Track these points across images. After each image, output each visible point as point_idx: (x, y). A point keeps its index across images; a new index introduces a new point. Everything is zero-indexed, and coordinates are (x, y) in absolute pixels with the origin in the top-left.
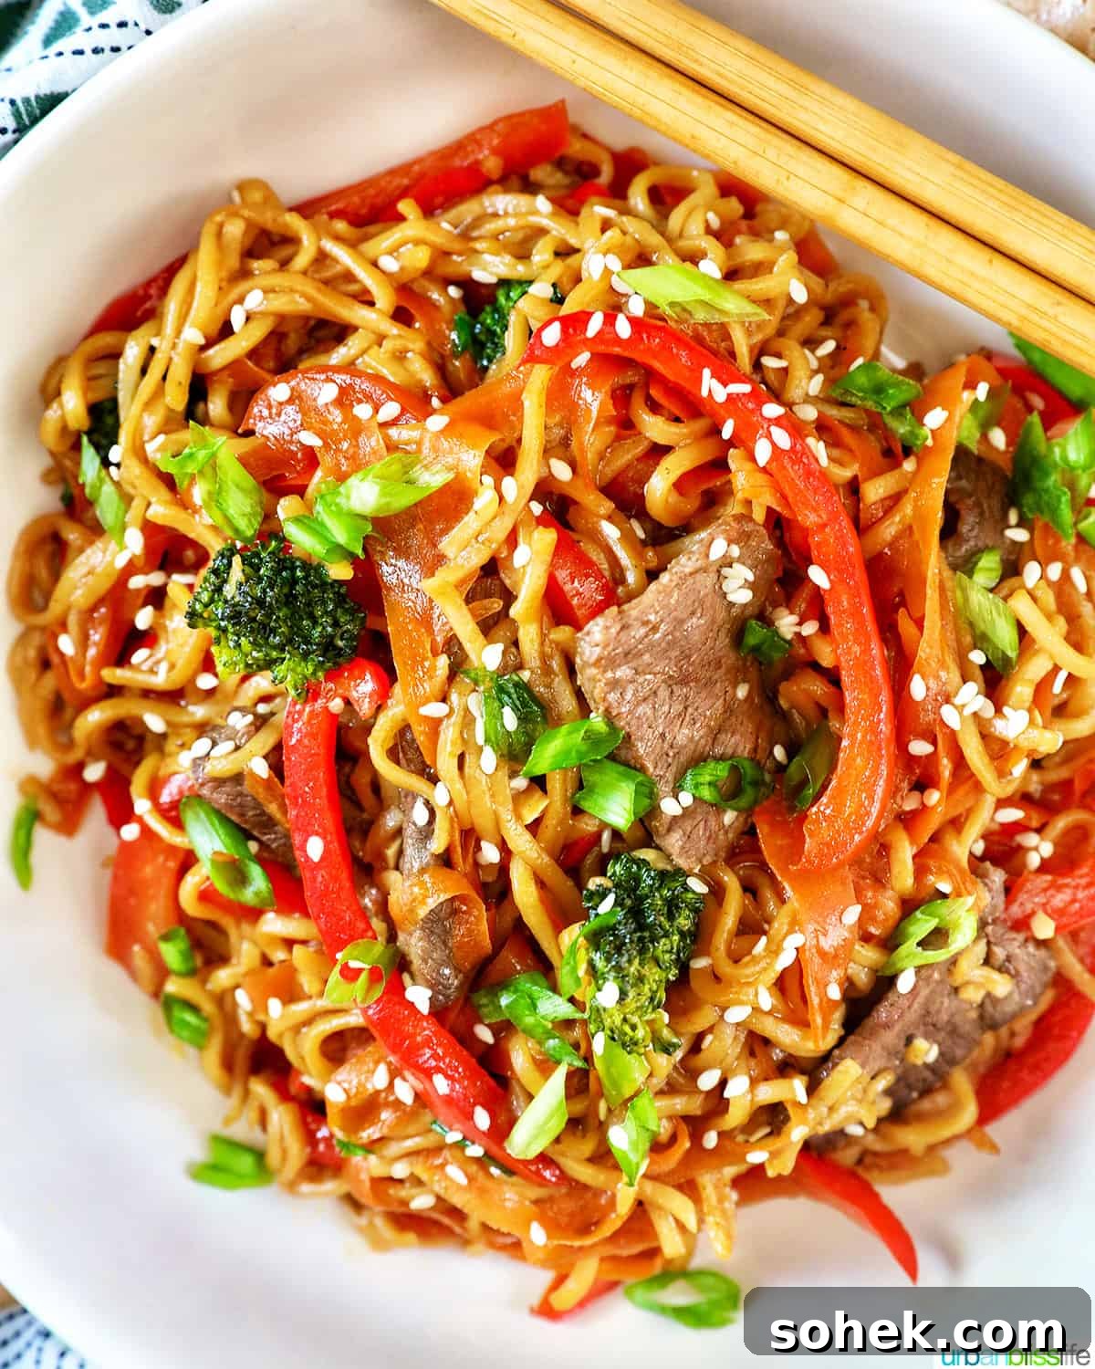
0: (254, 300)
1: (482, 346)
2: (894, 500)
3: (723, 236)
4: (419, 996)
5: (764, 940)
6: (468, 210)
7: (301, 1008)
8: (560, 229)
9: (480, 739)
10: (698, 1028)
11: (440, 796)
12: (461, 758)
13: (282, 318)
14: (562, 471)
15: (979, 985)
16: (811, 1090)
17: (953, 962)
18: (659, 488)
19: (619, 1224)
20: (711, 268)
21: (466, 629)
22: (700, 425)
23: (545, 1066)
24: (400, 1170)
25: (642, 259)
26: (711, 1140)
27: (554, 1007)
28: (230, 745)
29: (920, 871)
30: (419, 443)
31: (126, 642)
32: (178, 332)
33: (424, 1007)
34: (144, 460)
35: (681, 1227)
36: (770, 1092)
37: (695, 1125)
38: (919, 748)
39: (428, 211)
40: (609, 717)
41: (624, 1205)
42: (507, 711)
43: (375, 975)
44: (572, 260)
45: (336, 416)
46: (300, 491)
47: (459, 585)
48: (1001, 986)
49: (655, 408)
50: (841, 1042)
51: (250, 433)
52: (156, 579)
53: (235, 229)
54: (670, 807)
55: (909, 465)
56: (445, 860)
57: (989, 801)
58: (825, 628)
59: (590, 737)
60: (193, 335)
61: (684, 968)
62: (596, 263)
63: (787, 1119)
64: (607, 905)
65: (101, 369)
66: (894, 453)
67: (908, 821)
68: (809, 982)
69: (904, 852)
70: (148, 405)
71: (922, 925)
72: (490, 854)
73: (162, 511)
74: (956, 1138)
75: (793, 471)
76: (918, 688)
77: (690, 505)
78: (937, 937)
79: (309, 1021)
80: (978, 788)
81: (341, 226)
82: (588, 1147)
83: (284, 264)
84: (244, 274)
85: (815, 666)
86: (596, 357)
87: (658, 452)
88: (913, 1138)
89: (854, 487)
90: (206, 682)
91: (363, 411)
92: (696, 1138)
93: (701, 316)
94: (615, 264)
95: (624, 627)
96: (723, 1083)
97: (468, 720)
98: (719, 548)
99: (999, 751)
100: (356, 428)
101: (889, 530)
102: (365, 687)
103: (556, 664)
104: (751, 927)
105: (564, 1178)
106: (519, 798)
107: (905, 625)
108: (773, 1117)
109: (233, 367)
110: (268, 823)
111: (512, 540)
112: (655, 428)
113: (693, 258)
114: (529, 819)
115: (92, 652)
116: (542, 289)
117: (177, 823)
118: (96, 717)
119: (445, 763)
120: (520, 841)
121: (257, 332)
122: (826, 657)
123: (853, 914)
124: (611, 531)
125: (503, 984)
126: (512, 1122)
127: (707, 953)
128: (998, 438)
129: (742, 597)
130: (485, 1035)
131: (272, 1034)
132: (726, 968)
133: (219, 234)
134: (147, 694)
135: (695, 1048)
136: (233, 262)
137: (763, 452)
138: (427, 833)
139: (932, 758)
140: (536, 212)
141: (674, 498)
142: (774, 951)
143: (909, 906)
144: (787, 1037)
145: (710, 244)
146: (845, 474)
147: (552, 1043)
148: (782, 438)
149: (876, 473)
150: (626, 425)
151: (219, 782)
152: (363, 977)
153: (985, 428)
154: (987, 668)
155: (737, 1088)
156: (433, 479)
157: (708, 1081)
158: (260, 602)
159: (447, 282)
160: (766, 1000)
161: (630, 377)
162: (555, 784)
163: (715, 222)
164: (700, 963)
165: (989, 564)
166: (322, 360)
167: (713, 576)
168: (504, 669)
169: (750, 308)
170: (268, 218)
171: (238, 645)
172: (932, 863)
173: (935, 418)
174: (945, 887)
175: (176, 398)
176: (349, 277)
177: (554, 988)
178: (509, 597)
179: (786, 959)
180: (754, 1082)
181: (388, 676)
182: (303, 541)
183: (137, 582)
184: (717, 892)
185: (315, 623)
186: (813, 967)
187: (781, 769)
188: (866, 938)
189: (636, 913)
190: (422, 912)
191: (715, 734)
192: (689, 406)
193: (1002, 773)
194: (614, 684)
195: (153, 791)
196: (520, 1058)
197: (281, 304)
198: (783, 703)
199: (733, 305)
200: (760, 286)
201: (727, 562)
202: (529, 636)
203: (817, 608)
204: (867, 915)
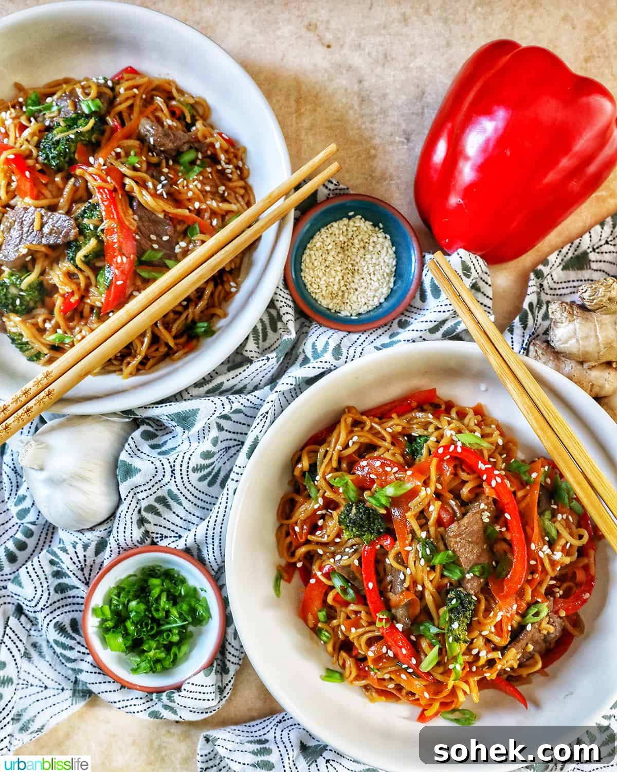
0: (355, 438)
1: (415, 453)
2: (525, 497)
3: (479, 425)
4: (400, 626)
5: (492, 613)
6: (409, 416)
7: (361, 630)
8: (435, 422)
9: (420, 557)
10: (473, 637)
11: (408, 571)
12: (415, 562)
13: (361, 443)
14: (439, 487)
15: (546, 629)
16: (503, 655)
17: (542, 620)
18: (465, 491)
19: (448, 693)
20: (478, 434)
21: (416, 527)
22: (476, 475)
23: (432, 646)
24: (387, 676)
25: (459, 432)
26: (474, 669)
27: (434, 630)
28: (347, 557)
29: (533, 596)
30: (404, 478)
31: (314, 528)
32: (335, 446)
33: (401, 630)
34: (325, 479)
35: (465, 693)
36: (491, 656)
37: (470, 664)
38: (533, 562)
39: (399, 416)
40: (454, 551)
41: (450, 687)
42: (428, 550)
43: (387, 620)
44: (441, 431)
45: (381, 470)
46: (370, 489)
47: (414, 515)
48: (552, 629)
49: (463, 471)
50: (510, 643)
51: (354, 474)
52: (324, 512)
53: (349, 420)
54: (468, 576)
55: (528, 488)
56: (408, 589)
57: (549, 577)
58: (508, 530)
59: (448, 556)
60: (339, 447)
61: (471, 620)
62: (448, 433)
63: (496, 662)
64: (454, 602)
65: (312, 454)
66: (523, 484)
67: (529, 582)
68: (504, 625)
69: (529, 591)
70: (327, 465)
71: (534, 610)
72: (420, 588)
73: (329, 494)
74: (535, 672)
75: (501, 489)
76: (533, 546)
77: (471, 496)
78: (537, 614)
79: (363, 634)
80: (547, 574)
81: (377, 420)
82: (441, 670)
83: (362, 428)
84: (351, 432)
85: (505, 540)
86: (451, 457)
87: (464, 482)
88: (525, 672)
89: (514, 493)
90: (338, 540)
91: (388, 469)
92: (470, 668)
93: (476, 447)
94: (454, 433)
95: (459, 527)
96: (479, 652)
97: (417, 551)
98: (483, 506)
99: (553, 563)
100: (386, 473)
101: (523, 505)
102: (387, 542)
103: (439, 537)
104: (488, 610)
105: (434, 679)
106: (429, 572)
107: (528, 530)
108: (491, 663)
109: (350, 456)
110: (355, 578)
111: (429, 505)
112: (464, 476)
113: (474, 431)
114: (431, 578)
115: (305, 531)
116: (433, 439)
117: (329, 579)
118: (303, 550)
119: (411, 563)
120: (428, 585)
121: (356, 447)
122: (508, 537)
123: (515, 607)
124: (453, 503)
125: (421, 623)
126: (421, 662)
127: (477, 616)
128: (548, 481)
129: (487, 520)
130: (413, 638)
131: (351, 638)
132: (482, 619)
133: (345, 420)
134: (318, 543)
135: (472, 643)
136: (350, 428)
137: (494, 483)
138: (404, 581)
139: (536, 566)
140: (428, 417)
141: (469, 495)
142: (495, 615)
143: (529, 606)
144: (496, 639)
145: (476, 428)
146: (513, 489)
147: (433, 641)
148: (499, 480)
149: (520, 489)
150: (455, 475)
151: (344, 567)
152: (384, 621)
153: (545, 478)
154: (549, 542)
155: (483, 654)
156: (409, 486)
157: (475, 652)
158: (361, 519)
159: (404, 435)
160: (493, 630)
161: (457, 463)
162: (438, 569)
163: (476, 422)
164: (475, 619)
165: (548, 515)
166: (371, 455)
167: (479, 515)
168: (427, 538)
169: (490, 446)
170: (358, 417)
171: (352, 530)
172: (536, 594)
173: (534, 475)
174: (539, 600)
175: (334, 464)
176: (379, 433)
177: (434, 625)
178: (428, 520)
179: (499, 618)
180: (487, 653)
181: (394, 539)
182: (372, 502)
183: (319, 513)
184: (479, 601)
185: (375, 524)
186: (505, 620)
187: (494, 568)
188: (518, 613)
189: (462, 604)
190: (402, 604)
191: (478, 557)
192: (473, 470)
193: (554, 570)
194: (456, 542)
195: (321, 569)
196: (424, 644)
197: (362, 440)
198: (495, 550)
199: (485, 444)
200: (490, 439)
201: (483, 510)
202: (432, 530)
203: (506, 523)
204: (518, 608)
